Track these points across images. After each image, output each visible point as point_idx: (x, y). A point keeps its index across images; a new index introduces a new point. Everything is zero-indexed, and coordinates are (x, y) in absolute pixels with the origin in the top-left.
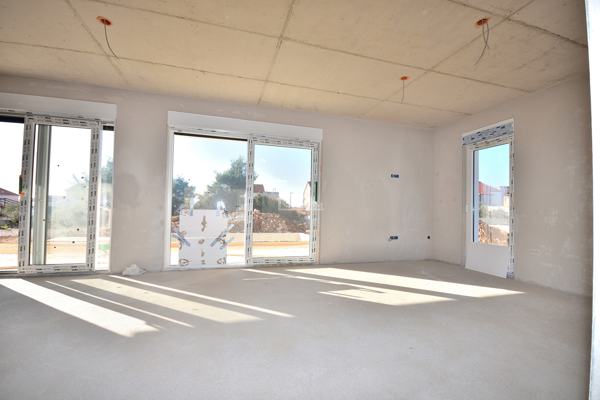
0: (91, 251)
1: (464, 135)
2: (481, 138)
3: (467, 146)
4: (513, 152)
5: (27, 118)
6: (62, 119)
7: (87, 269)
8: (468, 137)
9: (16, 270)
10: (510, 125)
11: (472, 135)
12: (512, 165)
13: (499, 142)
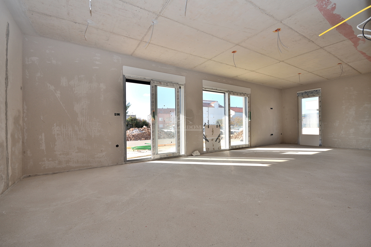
0: (179, 146)
1: (298, 92)
2: (306, 94)
3: (299, 97)
4: (320, 100)
5: (152, 82)
6: (166, 83)
7: (178, 155)
8: (300, 93)
9: (150, 157)
10: (319, 90)
11: (302, 93)
12: (320, 105)
13: (314, 96)
